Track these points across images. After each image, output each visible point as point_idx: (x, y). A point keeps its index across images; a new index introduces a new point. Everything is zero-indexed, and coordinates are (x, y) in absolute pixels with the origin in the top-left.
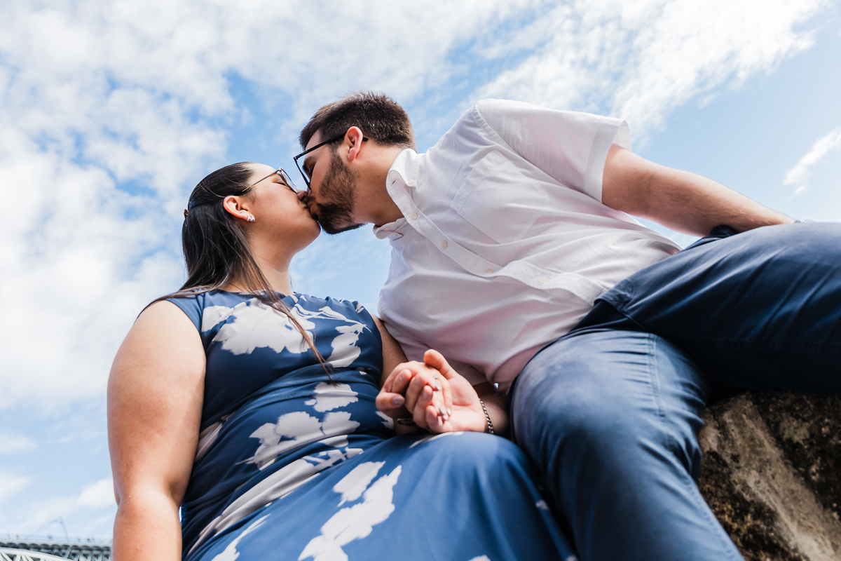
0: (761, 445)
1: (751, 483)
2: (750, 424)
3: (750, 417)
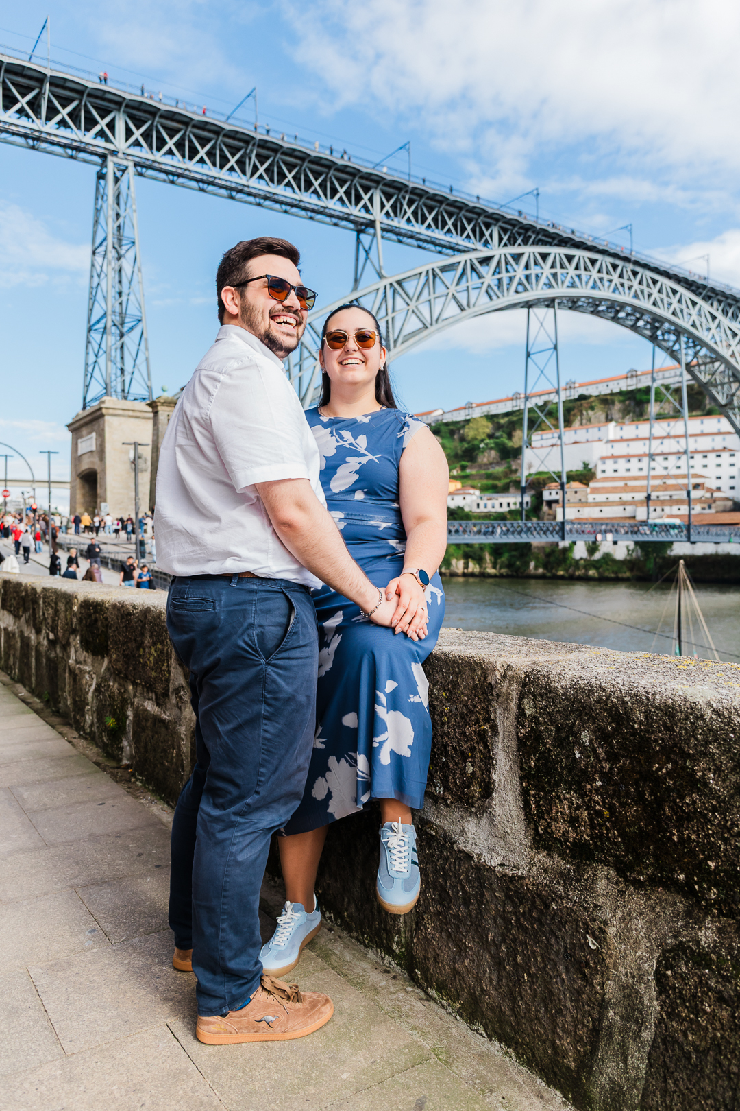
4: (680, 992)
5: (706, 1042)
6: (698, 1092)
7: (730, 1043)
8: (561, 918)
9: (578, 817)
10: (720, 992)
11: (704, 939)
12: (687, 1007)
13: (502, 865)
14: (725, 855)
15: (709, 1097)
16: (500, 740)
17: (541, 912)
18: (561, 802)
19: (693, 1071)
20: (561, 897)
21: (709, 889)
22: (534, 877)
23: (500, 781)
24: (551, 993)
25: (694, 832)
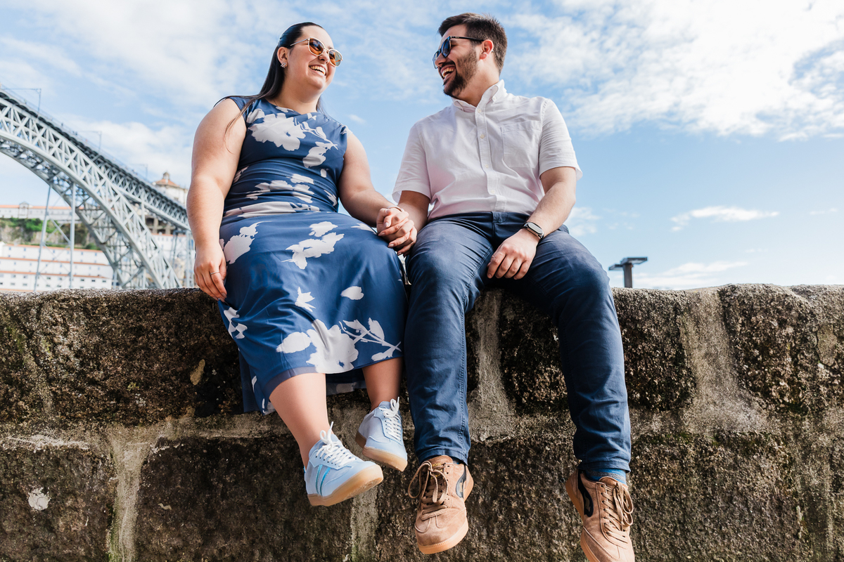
0: (493, 312)
1: (479, 323)
2: (495, 301)
3: (497, 299)
4: (646, 467)
5: (663, 490)
6: (662, 525)
7: (679, 482)
8: (555, 455)
9: (558, 381)
10: (673, 453)
11: (655, 428)
12: (650, 474)
13: (489, 438)
14: (663, 373)
15: (669, 523)
16: (482, 343)
17: (535, 458)
18: (542, 374)
19: (657, 513)
20: (552, 440)
21: (657, 396)
22: (523, 436)
23: (484, 373)
24: (547, 515)
25: (643, 366)
